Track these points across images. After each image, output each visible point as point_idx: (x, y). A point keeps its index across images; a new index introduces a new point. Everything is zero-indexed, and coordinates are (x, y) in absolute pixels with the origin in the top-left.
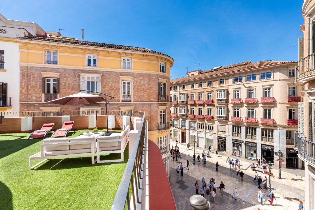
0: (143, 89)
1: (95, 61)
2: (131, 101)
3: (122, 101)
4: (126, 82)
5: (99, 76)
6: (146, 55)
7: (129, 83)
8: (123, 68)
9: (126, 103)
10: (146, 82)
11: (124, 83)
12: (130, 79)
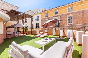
0: (79, 19)
1: (58, 12)
2: (72, 24)
3: (68, 25)
4: (70, 17)
5: (59, 17)
6: (81, 2)
7: (71, 17)
8: (69, 12)
9: (70, 25)
10: (81, 15)
11: (69, 18)
12: (72, 15)
